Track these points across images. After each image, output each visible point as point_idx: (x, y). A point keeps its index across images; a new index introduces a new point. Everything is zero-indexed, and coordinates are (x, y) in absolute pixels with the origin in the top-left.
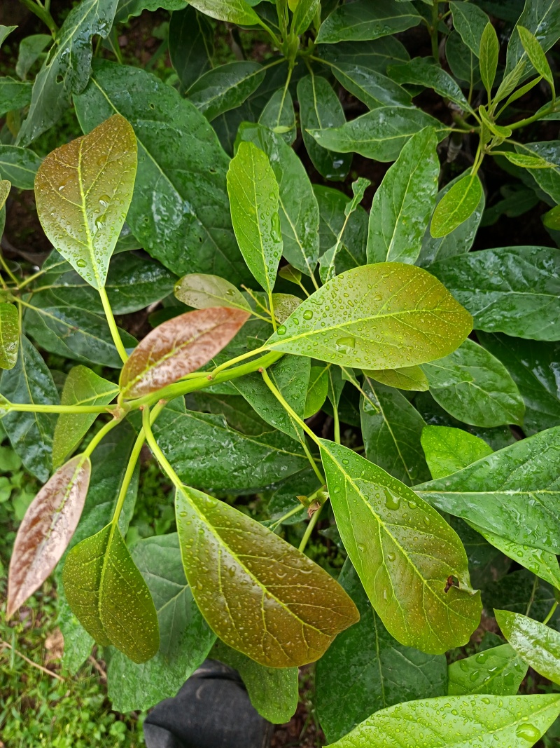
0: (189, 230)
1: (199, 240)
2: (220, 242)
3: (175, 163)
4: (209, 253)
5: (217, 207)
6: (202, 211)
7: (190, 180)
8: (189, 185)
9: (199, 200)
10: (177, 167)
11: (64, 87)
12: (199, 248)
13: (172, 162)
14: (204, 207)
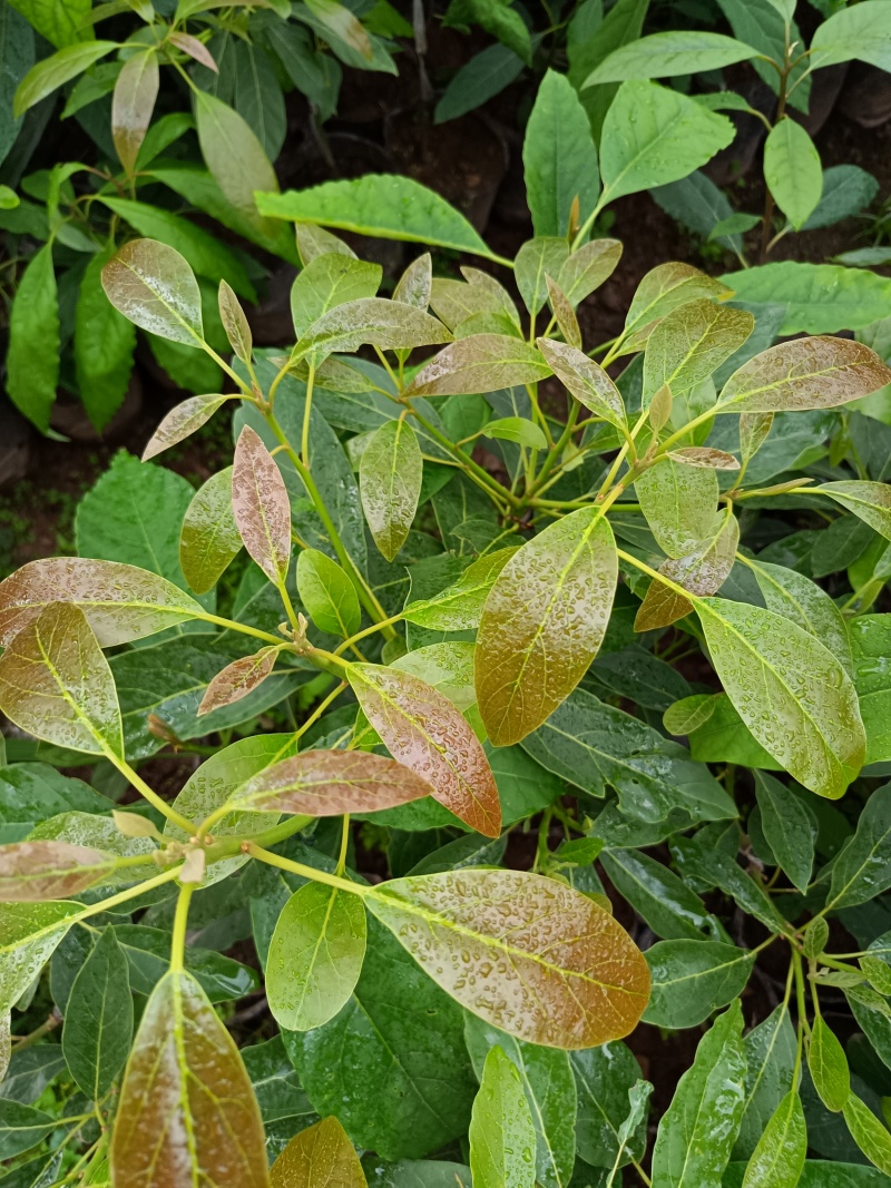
0: (387, 1082)
1: (398, 1096)
2: (428, 1096)
3: (379, 997)
4: (410, 1110)
5: (430, 1055)
6: (409, 1057)
7: (396, 1019)
8: (395, 1025)
9: (407, 1045)
10: (381, 1001)
11: (240, 884)
12: (398, 1105)
13: (375, 995)
14: (411, 1053)
